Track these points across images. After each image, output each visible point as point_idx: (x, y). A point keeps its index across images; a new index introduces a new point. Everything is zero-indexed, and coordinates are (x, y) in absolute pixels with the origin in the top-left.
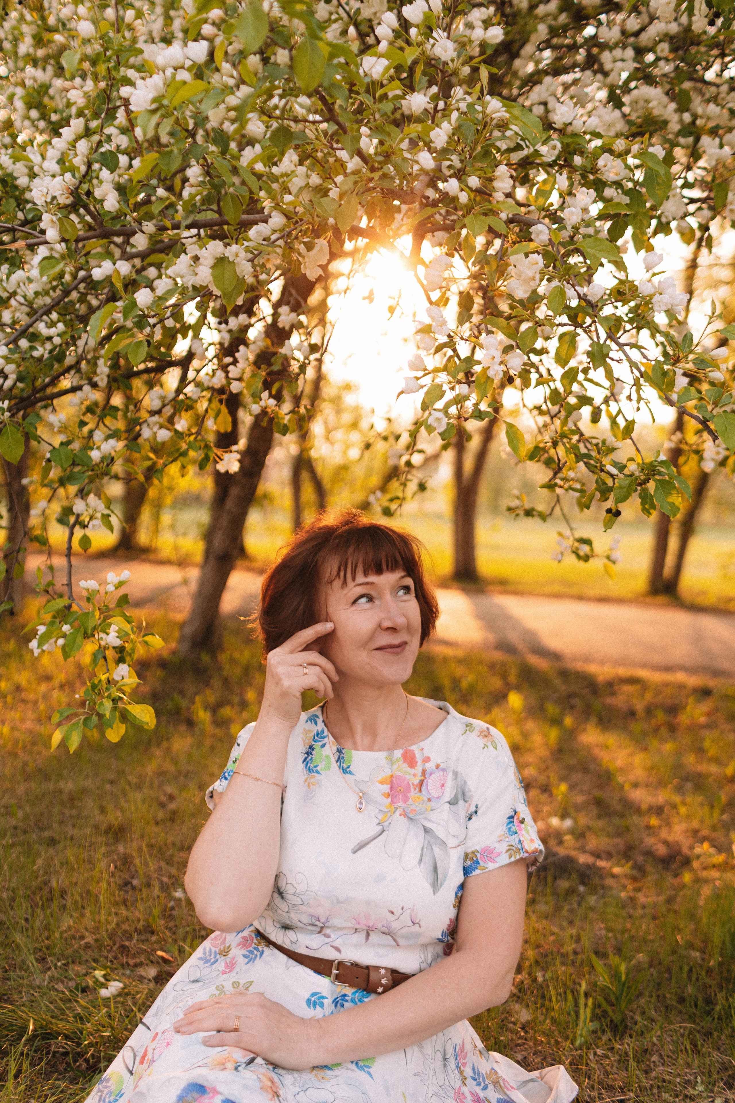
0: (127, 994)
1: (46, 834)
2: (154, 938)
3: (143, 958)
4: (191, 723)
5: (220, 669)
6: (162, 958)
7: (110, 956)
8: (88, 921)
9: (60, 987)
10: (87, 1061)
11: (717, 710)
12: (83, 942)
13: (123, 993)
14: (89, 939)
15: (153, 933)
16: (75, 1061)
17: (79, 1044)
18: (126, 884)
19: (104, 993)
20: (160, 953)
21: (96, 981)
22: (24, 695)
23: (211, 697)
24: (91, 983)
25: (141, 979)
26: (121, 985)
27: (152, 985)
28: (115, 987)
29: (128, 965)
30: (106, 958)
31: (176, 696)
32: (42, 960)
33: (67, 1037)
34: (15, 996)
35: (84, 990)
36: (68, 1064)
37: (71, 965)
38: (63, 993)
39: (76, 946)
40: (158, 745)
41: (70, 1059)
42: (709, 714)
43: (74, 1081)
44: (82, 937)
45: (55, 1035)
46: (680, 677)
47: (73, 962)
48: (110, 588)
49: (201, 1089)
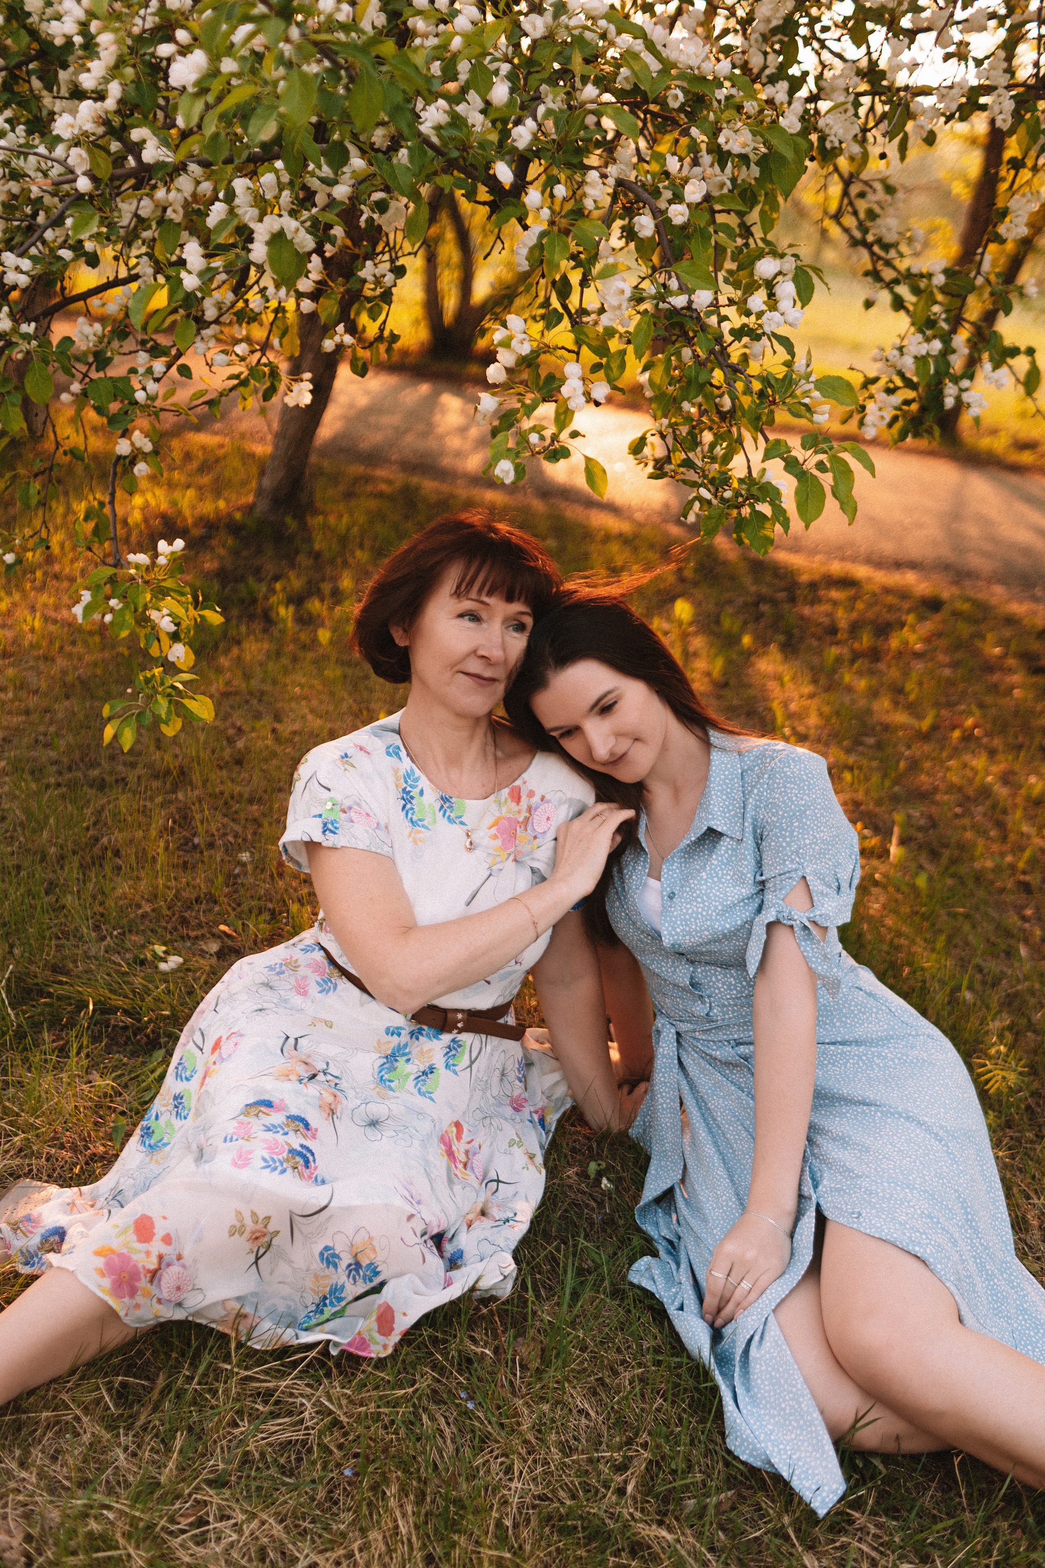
0: (188, 970)
1: (95, 773)
2: (217, 909)
3: (205, 931)
4: (268, 619)
5: (309, 540)
6: (225, 933)
7: (169, 927)
8: (143, 885)
9: (117, 958)
10: (147, 1036)
11: (940, 635)
12: (140, 912)
13: (183, 969)
14: (147, 908)
15: (215, 902)
16: (135, 1035)
17: (139, 1020)
18: (187, 841)
19: (163, 966)
20: (223, 927)
21: (155, 954)
22: (57, 568)
23: (296, 583)
24: (149, 956)
25: (203, 953)
26: (181, 960)
27: (214, 960)
28: (175, 961)
29: (189, 937)
30: (165, 928)
31: (251, 581)
32: (97, 928)
33: (126, 1012)
34: (71, 965)
35: (142, 963)
36: (129, 1038)
37: (128, 936)
38: (120, 965)
39: (132, 916)
40: (227, 651)
41: (130, 1033)
42: (927, 640)
43: (134, 1054)
44: (139, 906)
45: (114, 1010)
46: (910, 578)
47: (130, 931)
48: (162, 560)
49: (269, 1104)
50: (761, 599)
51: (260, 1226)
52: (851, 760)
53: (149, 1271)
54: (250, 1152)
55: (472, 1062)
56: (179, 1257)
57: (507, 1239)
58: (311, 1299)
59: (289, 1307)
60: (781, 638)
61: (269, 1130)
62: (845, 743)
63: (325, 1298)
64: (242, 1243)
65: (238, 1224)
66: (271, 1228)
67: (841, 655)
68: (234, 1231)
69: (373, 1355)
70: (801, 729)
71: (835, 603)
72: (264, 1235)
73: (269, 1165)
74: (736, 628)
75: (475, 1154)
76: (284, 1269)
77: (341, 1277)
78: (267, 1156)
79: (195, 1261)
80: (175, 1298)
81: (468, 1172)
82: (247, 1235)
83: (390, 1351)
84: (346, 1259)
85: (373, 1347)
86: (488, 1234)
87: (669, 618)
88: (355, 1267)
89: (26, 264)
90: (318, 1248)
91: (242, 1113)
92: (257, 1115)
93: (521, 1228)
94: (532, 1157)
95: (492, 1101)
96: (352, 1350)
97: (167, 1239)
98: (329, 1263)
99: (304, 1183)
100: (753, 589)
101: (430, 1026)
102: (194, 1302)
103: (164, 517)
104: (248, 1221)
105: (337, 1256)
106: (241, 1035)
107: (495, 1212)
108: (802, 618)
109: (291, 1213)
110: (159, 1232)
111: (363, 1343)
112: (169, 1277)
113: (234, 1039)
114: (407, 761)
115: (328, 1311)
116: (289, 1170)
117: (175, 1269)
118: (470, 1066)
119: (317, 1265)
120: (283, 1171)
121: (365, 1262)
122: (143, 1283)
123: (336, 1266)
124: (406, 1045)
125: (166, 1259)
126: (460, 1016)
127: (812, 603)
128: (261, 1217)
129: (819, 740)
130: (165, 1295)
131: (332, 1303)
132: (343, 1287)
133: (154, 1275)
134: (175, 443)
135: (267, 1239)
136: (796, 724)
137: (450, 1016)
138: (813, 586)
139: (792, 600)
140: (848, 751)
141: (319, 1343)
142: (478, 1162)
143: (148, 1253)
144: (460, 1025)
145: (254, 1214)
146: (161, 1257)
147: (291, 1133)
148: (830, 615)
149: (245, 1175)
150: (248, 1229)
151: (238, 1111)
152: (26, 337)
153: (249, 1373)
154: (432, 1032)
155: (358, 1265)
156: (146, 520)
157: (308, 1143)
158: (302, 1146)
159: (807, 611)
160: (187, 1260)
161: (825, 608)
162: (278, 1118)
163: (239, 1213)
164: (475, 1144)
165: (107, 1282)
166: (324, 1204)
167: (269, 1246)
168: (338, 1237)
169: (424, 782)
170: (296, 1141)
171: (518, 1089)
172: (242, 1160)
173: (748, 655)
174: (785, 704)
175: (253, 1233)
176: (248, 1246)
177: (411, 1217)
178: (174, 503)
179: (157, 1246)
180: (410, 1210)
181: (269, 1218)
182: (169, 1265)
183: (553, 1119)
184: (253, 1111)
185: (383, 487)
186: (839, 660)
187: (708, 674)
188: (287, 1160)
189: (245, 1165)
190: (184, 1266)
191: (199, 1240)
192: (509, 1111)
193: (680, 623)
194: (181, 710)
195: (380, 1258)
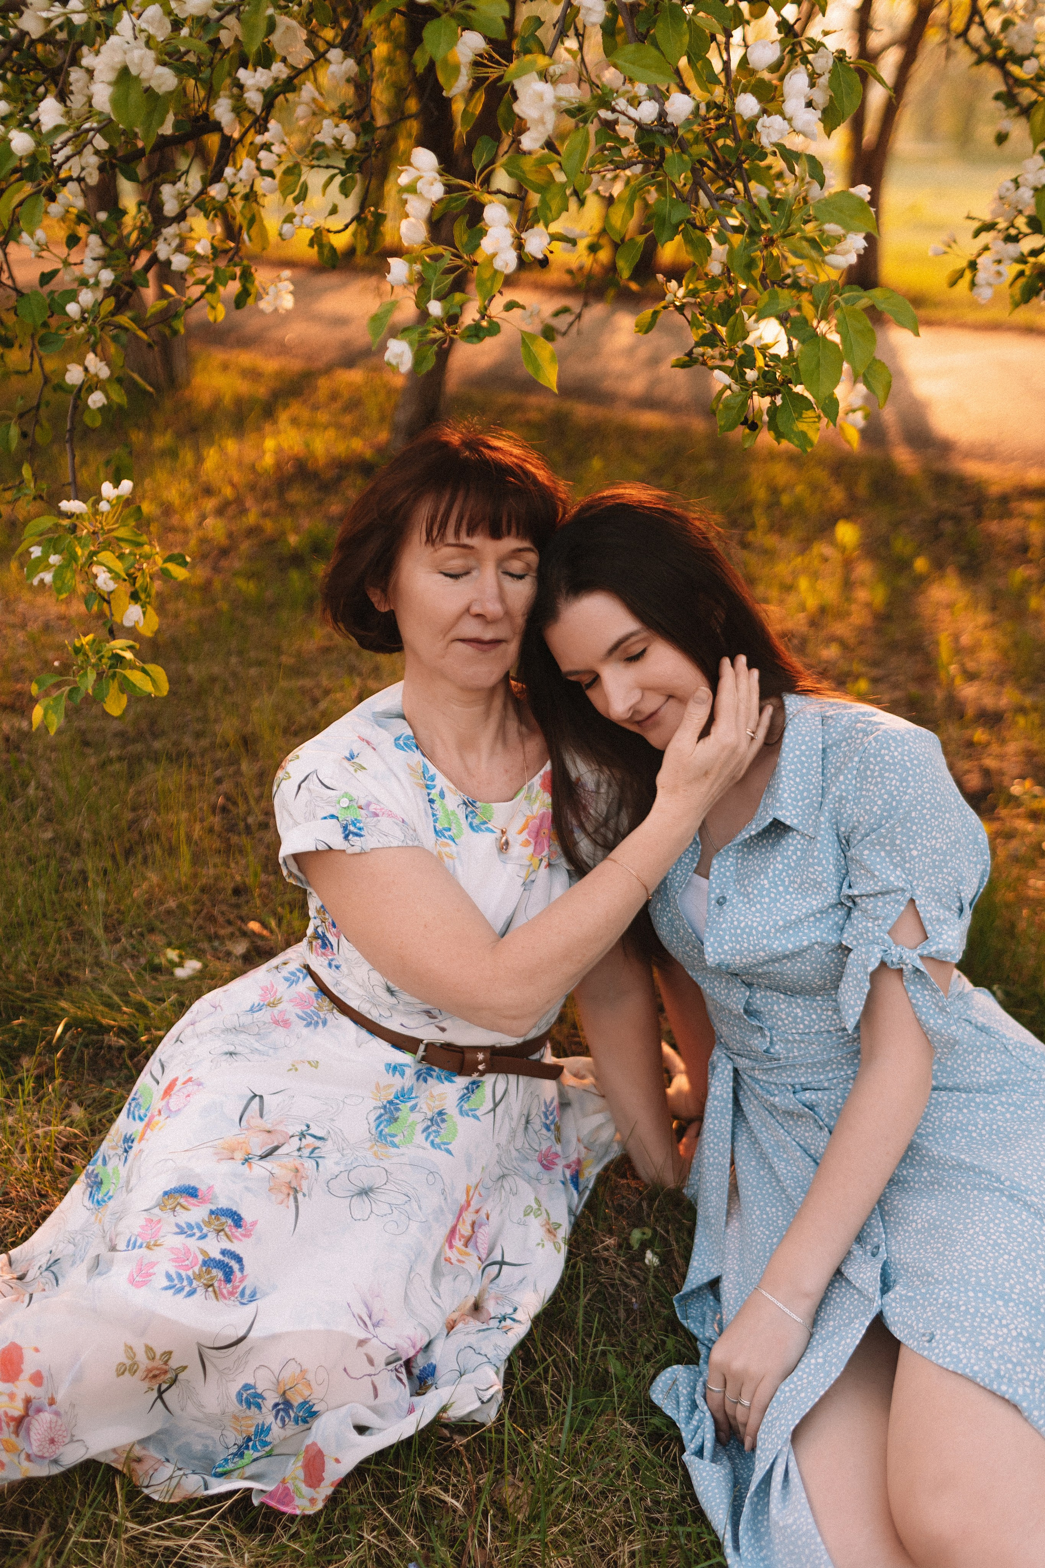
0: (205, 977)
2: (252, 902)
3: (234, 928)
6: (254, 931)
12: (163, 908)
13: (200, 976)
19: (179, 972)
20: (252, 924)
21: (169, 959)
24: (163, 961)
26: (198, 965)
27: (238, 964)
28: (192, 966)
29: (217, 936)
30: (191, 926)
35: (156, 968)
37: (147, 936)
44: (161, 902)
48: (104, 505)
49: (192, 1192)
50: (941, 516)
51: (158, 1363)
52: (1028, 701)
53: (13, 1419)
54: (153, 1265)
55: (496, 1105)
56: (52, 1402)
57: (496, 1347)
58: (233, 1438)
59: (206, 1446)
60: (963, 559)
61: (182, 1232)
62: (1024, 681)
63: (249, 1439)
64: (135, 1383)
65: (128, 1362)
66: (174, 1363)
67: (1030, 577)
68: (125, 1369)
69: (298, 1512)
70: (971, 665)
71: (1028, 517)
72: (166, 1372)
73: (174, 1286)
74: (908, 550)
75: (480, 1226)
77: (266, 1418)
78: (173, 1272)
79: (73, 1406)
81: (469, 1250)
82: (140, 1374)
83: (320, 1506)
84: (271, 1398)
85: (297, 1502)
86: (473, 1339)
87: (833, 542)
88: (284, 1406)
90: (235, 1387)
91: (158, 1205)
92: (173, 1210)
93: (520, 1331)
94: (552, 1230)
95: (514, 1154)
96: (273, 1503)
97: (37, 1379)
98: (249, 1404)
99: (221, 1304)
100: (934, 504)
101: (441, 1067)
104: (142, 1358)
105: (260, 1396)
106: (200, 1084)
107: (492, 1308)
108: (989, 536)
109: (200, 1346)
110: (28, 1369)
111: (286, 1495)
112: (40, 1425)
113: (190, 1087)
115: (250, 1454)
116: (201, 1291)
117: (46, 1417)
118: (494, 1110)
119: (234, 1407)
120: (192, 1293)
121: (296, 1401)
123: (259, 1407)
124: (411, 1089)
125: (35, 1404)
126: (481, 1056)
127: (1001, 517)
128: (159, 1352)
129: (990, 678)
130: (35, 1449)
131: (254, 1446)
132: (269, 1429)
133: (19, 1423)
134: (322, 382)
135: (170, 1375)
136: (966, 660)
137: (468, 1056)
138: (1004, 499)
139: (979, 515)
140: (1026, 690)
141: (235, 1492)
142: (484, 1236)
143: (12, 1396)
144: (481, 1067)
145: (149, 1349)
146: (28, 1401)
147: (212, 1235)
148: (1023, 530)
149: (142, 1296)
150: (142, 1367)
151: (153, 1203)
153: (146, 1529)
154: (443, 1074)
155: (288, 1404)
157: (235, 1247)
158: (224, 1252)
159: (994, 527)
160: (62, 1404)
161: (1016, 523)
162: (197, 1213)
163: (129, 1348)
164: (483, 1214)
166: (241, 1334)
167: (174, 1381)
168: (261, 1372)
170: (214, 1247)
171: (545, 1142)
172: (141, 1277)
173: (920, 582)
174: (956, 638)
175: (149, 1371)
177: (362, 1343)
179: (23, 1387)
180: (363, 1335)
181: (170, 1353)
182: (39, 1410)
183: (592, 1173)
184: (171, 1203)
186: (1027, 582)
187: (868, 605)
188: (199, 1277)
189: (144, 1283)
190: (57, 1414)
191: (77, 1380)
192: (534, 1168)
193: (843, 549)
194: (126, 686)
195: (317, 1396)
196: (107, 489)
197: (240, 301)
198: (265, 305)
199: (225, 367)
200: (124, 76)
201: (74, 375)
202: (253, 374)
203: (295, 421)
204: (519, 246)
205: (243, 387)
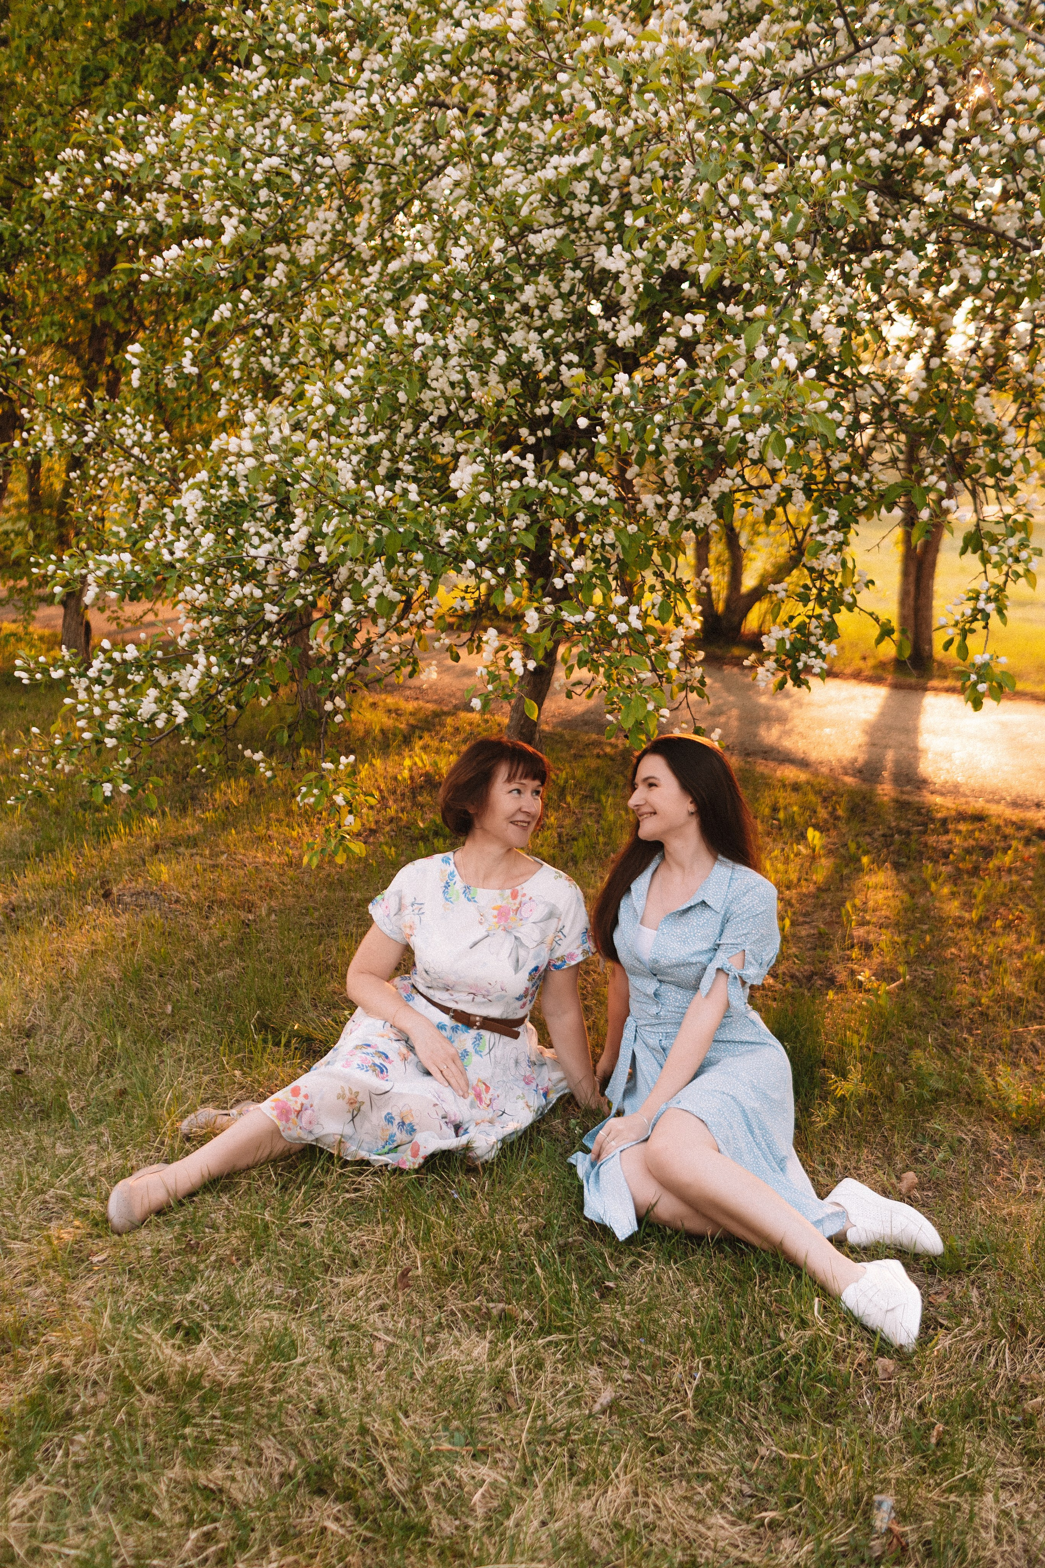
48: (341, 767)
49: (370, 1046)
51: (354, 1097)
53: (296, 1111)
54: (352, 1061)
56: (312, 1106)
58: (381, 1140)
60: (899, 860)
61: (367, 1055)
63: (387, 1140)
64: (343, 1104)
65: (343, 1094)
66: (360, 1098)
68: (341, 1096)
69: (407, 1168)
71: (958, 834)
72: (357, 1102)
73: (360, 1067)
74: (861, 852)
75: (495, 1101)
76: (367, 1125)
77: (394, 1129)
78: (360, 1063)
79: (320, 1110)
80: (309, 1128)
81: (489, 1108)
82: (347, 1100)
83: (416, 1166)
84: (398, 1120)
85: (408, 1164)
88: (402, 1124)
89: (276, 609)
90: (384, 1114)
91: (355, 1048)
92: (364, 1049)
94: (529, 1106)
95: (511, 1077)
96: (399, 1166)
97: (306, 1096)
98: (389, 1121)
99: (379, 1079)
102: (318, 1131)
103: (427, 775)
104: (347, 1093)
105: (393, 1118)
109: (370, 1092)
110: (302, 1092)
111: (403, 1162)
112: (306, 1115)
114: (452, 867)
115: (388, 1147)
116: (374, 1073)
117: (309, 1112)
119: (383, 1123)
120: (370, 1073)
121: (408, 1123)
122: (293, 1116)
123: (392, 1123)
125: (305, 1106)
126: (478, 1019)
127: (939, 834)
128: (355, 1092)
130: (304, 1125)
131: (389, 1143)
132: (395, 1134)
133: (299, 1113)
134: (449, 720)
135: (358, 1105)
137: (471, 1017)
141: (382, 1161)
142: (496, 1104)
143: (296, 1102)
144: (478, 1024)
145: (350, 1091)
146: (302, 1105)
147: (378, 1058)
148: (950, 842)
149: (347, 1070)
150: (348, 1098)
151: (352, 1047)
152: (276, 648)
154: (464, 1027)
155: (404, 1124)
156: (412, 778)
157: (385, 1064)
158: (382, 1065)
160: (315, 1107)
161: (949, 837)
162: (370, 1050)
163: (343, 1089)
164: (495, 1095)
165: (275, 1113)
166: (387, 1090)
167: (359, 1110)
168: (394, 1109)
169: (457, 878)
170: (378, 1061)
171: (528, 1072)
172: (348, 1064)
173: (860, 870)
175: (351, 1100)
176: (347, 1107)
177: (435, 1105)
178: (435, 764)
179: (301, 1099)
180: (436, 1102)
181: (359, 1093)
182: (306, 1109)
183: (554, 1097)
184: (360, 1048)
185: (608, 750)
188: (372, 1069)
189: (348, 1067)
190: (314, 1111)
191: (322, 1098)
192: (521, 1082)
194: (347, 849)
195: (415, 1121)
196: (343, 759)
197: (411, 675)
198: (423, 677)
199: (374, 705)
200: (381, 596)
201: (329, 706)
202: (396, 712)
203: (425, 748)
204: (525, 665)
205: (388, 722)
